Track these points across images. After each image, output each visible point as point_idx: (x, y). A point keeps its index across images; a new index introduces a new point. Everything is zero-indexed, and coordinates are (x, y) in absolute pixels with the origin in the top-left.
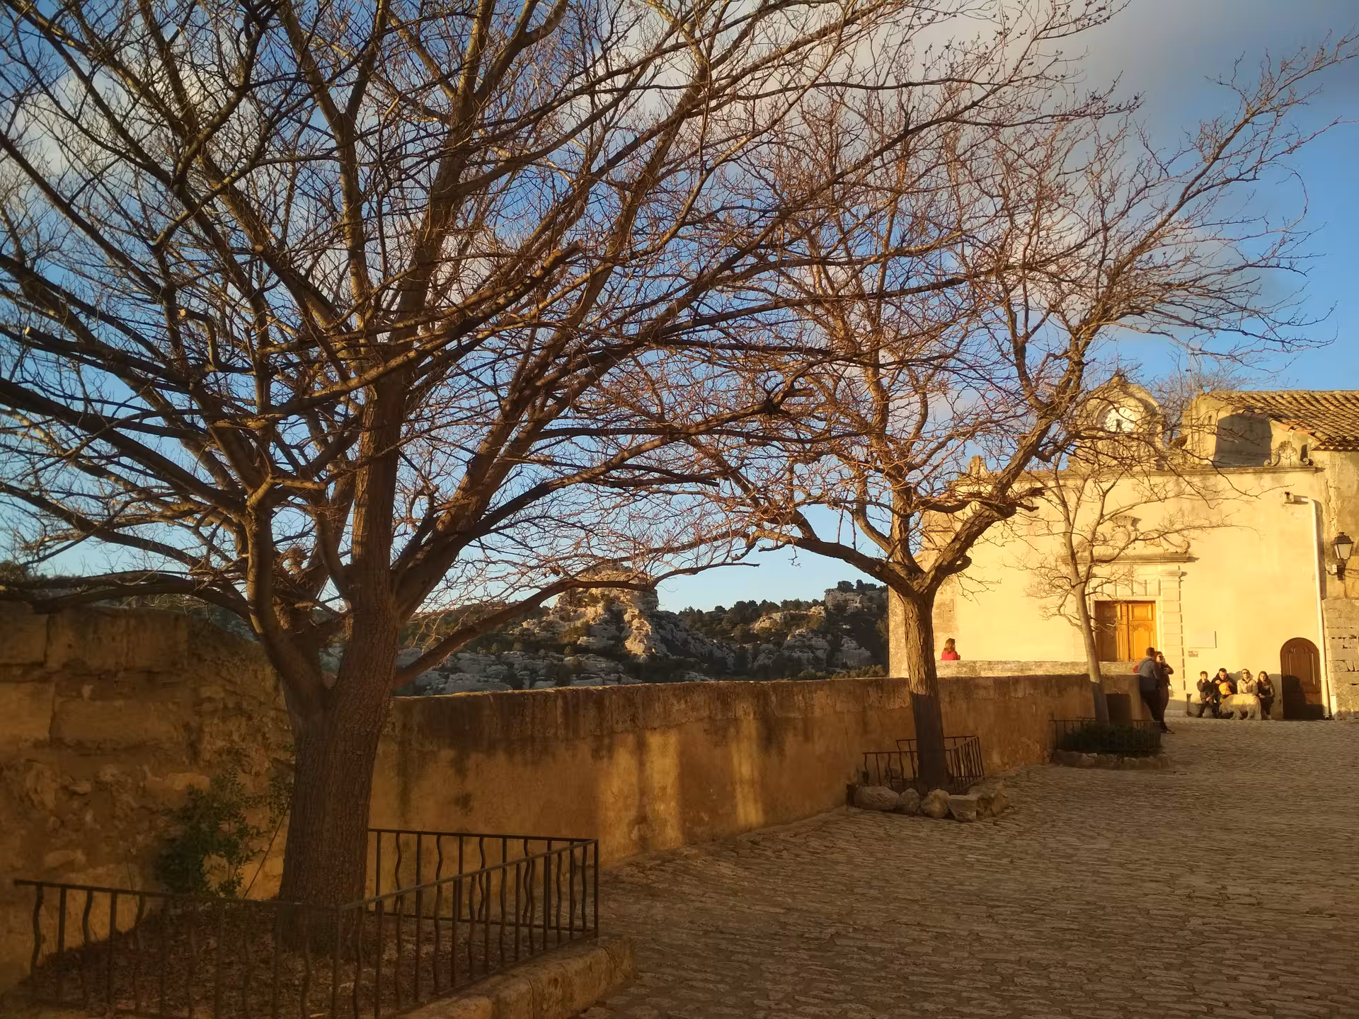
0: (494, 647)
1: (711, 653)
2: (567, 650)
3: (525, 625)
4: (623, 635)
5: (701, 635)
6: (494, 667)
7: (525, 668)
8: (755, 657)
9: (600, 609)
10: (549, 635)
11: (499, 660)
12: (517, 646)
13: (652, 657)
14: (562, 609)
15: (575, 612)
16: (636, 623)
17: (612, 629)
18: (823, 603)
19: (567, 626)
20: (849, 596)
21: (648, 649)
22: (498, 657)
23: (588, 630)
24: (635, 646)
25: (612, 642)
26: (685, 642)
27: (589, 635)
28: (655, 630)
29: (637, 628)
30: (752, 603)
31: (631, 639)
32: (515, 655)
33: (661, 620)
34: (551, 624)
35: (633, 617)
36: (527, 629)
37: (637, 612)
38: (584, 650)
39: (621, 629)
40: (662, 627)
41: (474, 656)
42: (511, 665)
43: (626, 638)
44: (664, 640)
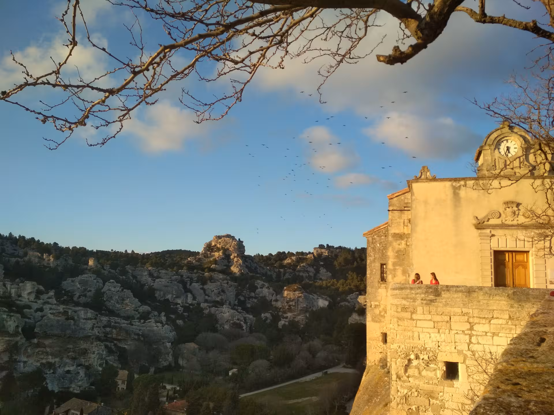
0: (175, 268)
1: (266, 273)
2: (206, 270)
3: (189, 259)
4: (230, 264)
5: (262, 265)
6: (175, 277)
7: (188, 278)
8: (284, 275)
9: (221, 253)
10: (199, 263)
11: (177, 274)
12: (185, 268)
13: (242, 274)
14: (205, 253)
15: (210, 254)
16: (235, 259)
17: (226, 262)
18: (313, 253)
19: (207, 260)
20: (323, 250)
21: (240, 270)
22: (177, 272)
23: (215, 262)
24: (235, 269)
25: (225, 267)
26: (256, 268)
27: (216, 264)
28: (244, 263)
29: (236, 262)
30: (284, 253)
31: (233, 266)
32: (184, 272)
33: (247, 259)
34: (200, 259)
35: (235, 257)
36: (190, 261)
37: (236, 255)
38: (213, 270)
39: (229, 262)
40: (247, 262)
41: (166, 272)
42: (182, 276)
43: (231, 266)
44: (247, 267)
